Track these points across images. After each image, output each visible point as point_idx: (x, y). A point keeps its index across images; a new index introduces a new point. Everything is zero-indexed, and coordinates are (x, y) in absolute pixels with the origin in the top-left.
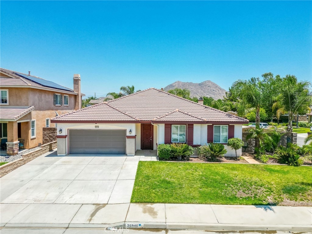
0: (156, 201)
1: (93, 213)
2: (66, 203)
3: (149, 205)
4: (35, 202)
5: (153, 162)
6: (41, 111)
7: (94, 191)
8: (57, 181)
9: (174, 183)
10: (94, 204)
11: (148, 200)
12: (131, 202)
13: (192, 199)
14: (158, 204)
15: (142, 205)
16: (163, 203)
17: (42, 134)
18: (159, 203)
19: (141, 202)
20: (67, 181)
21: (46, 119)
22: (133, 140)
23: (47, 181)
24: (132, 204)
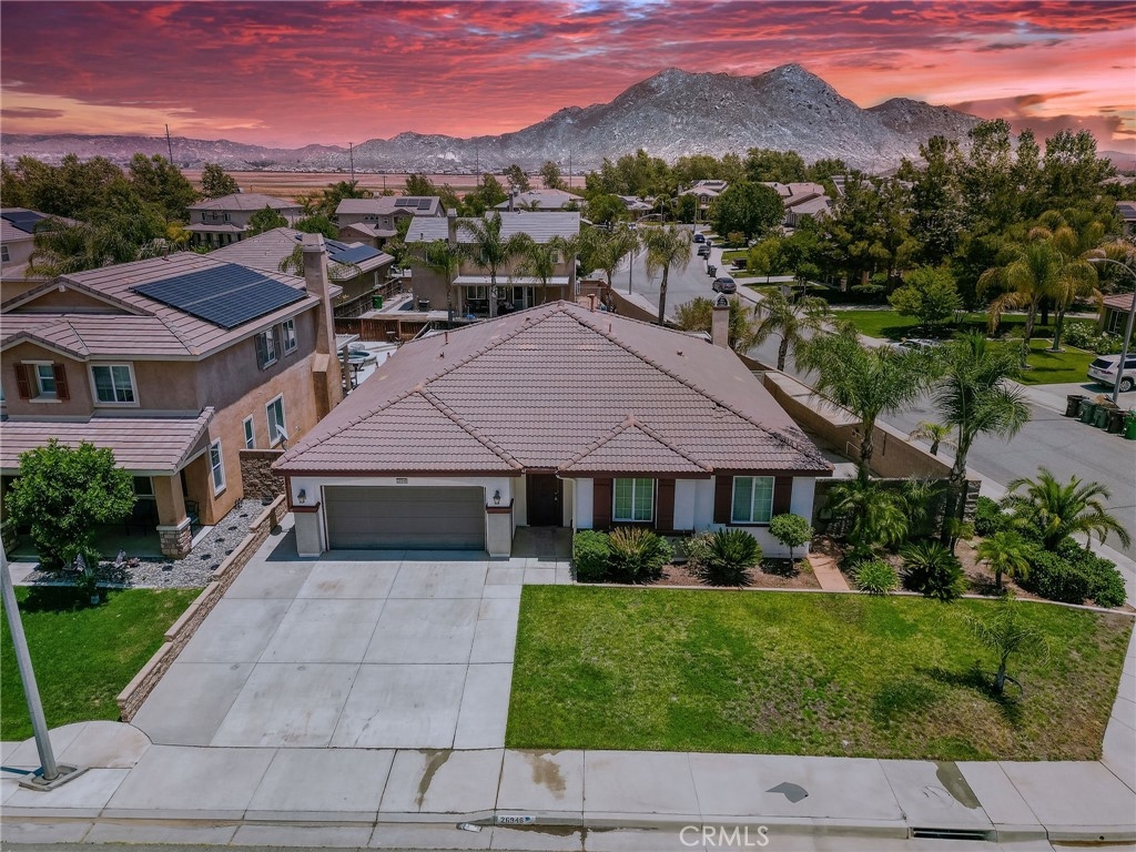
0: (565, 742)
1: (424, 780)
2: (360, 745)
3: (547, 756)
4: (287, 744)
5: (561, 589)
6: (230, 407)
7: (416, 706)
8: (321, 666)
9: (610, 676)
10: (421, 750)
11: (546, 740)
12: (508, 745)
13: (649, 734)
14: (569, 751)
15: (532, 755)
16: (580, 748)
17: (238, 469)
18: (572, 748)
19: (530, 747)
20: (344, 665)
21: (245, 421)
22: (505, 519)
23: (297, 666)
24: (508, 752)
